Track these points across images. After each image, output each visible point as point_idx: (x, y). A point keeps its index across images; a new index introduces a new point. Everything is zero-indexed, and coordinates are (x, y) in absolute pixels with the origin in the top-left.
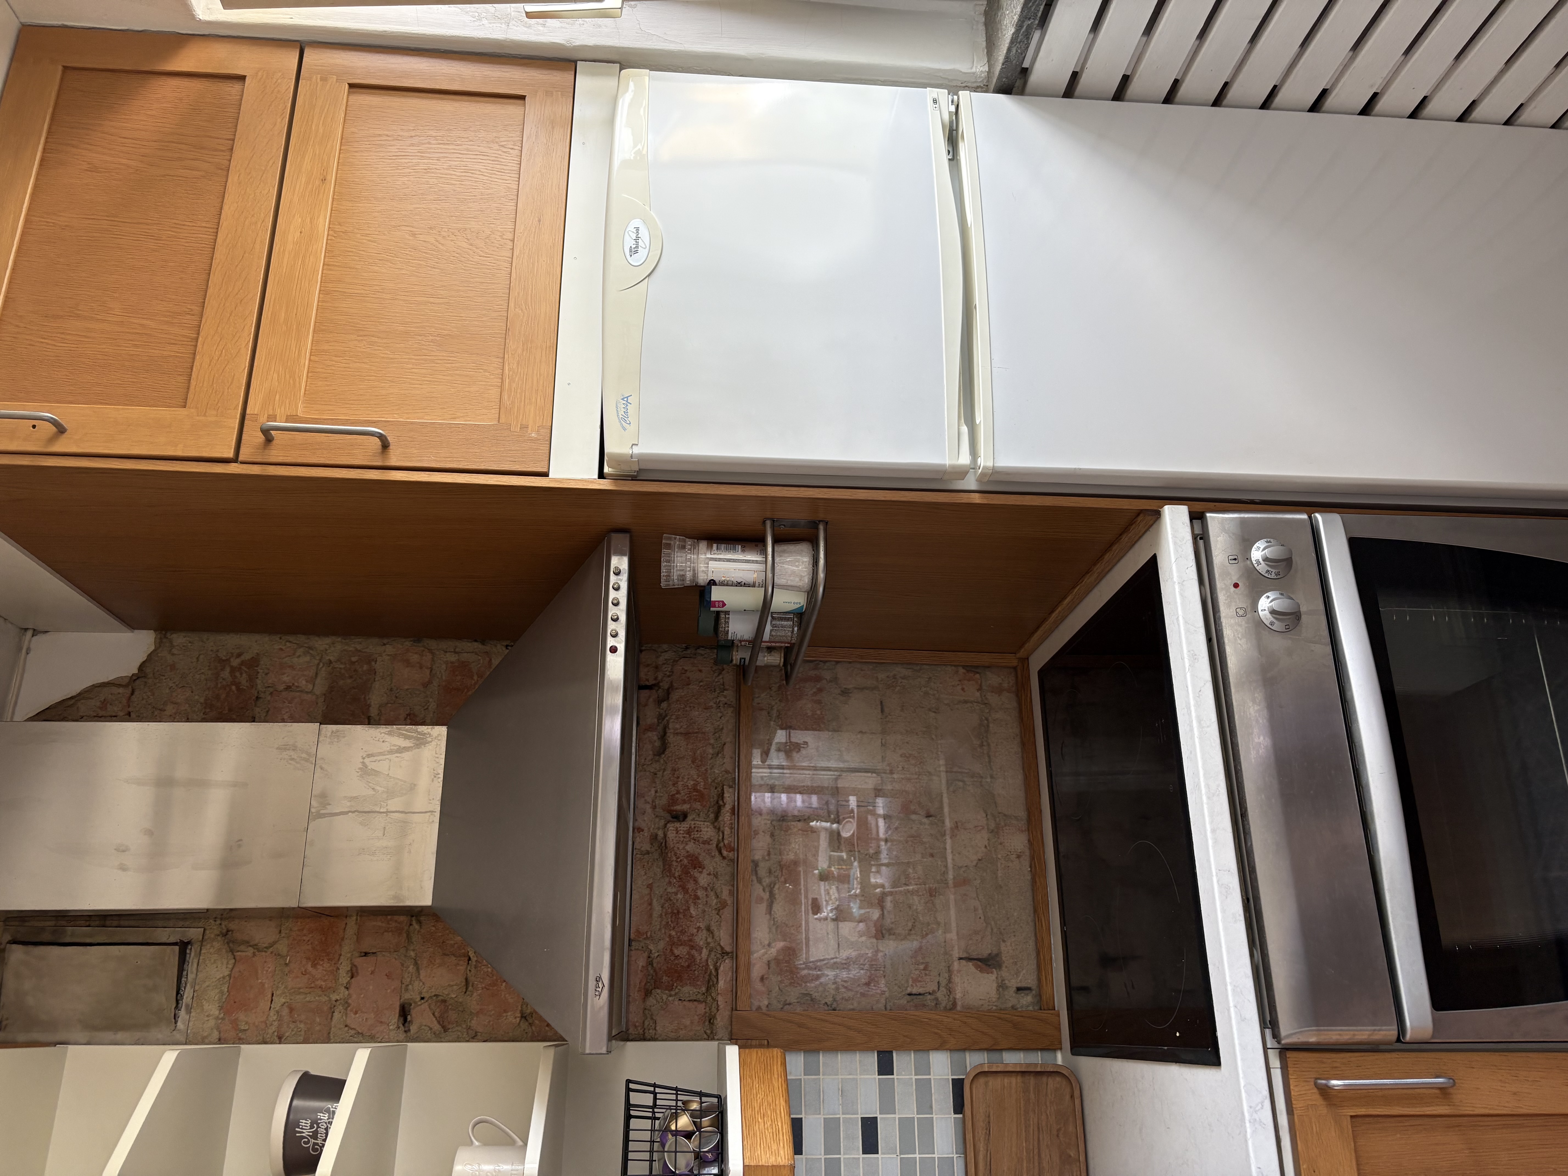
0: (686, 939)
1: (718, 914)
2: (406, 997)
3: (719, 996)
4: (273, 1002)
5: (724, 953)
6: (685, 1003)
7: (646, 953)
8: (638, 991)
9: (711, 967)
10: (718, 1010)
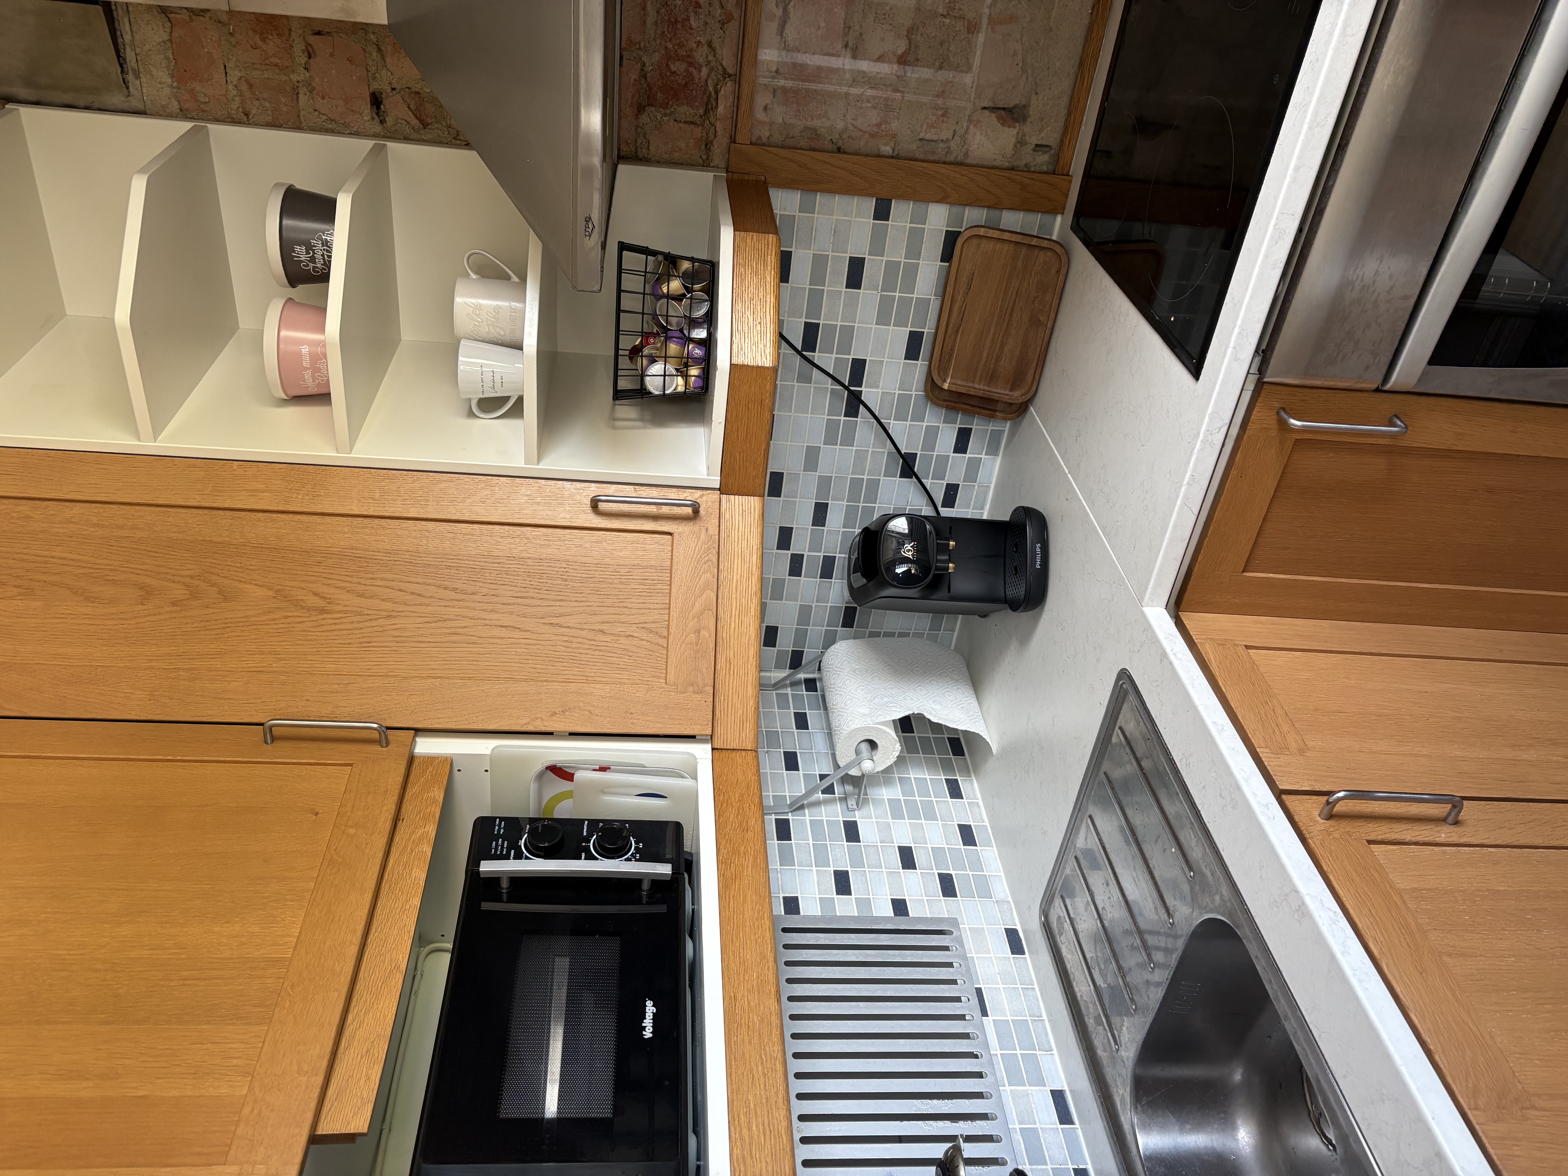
0: (684, 54)
1: (721, 28)
2: (374, 87)
3: (718, 121)
4: (228, 75)
5: (726, 75)
6: (681, 125)
7: (639, 64)
8: (630, 106)
9: (711, 89)
10: (715, 136)
